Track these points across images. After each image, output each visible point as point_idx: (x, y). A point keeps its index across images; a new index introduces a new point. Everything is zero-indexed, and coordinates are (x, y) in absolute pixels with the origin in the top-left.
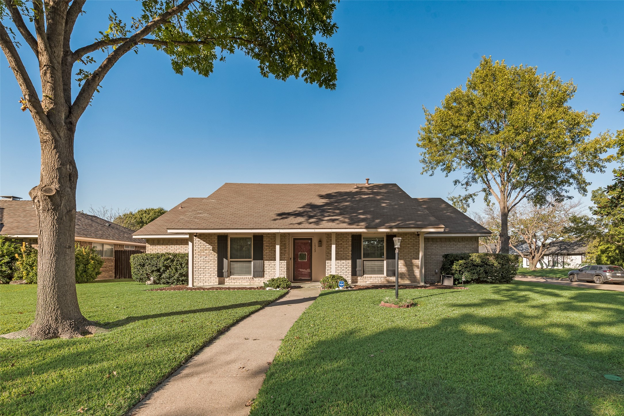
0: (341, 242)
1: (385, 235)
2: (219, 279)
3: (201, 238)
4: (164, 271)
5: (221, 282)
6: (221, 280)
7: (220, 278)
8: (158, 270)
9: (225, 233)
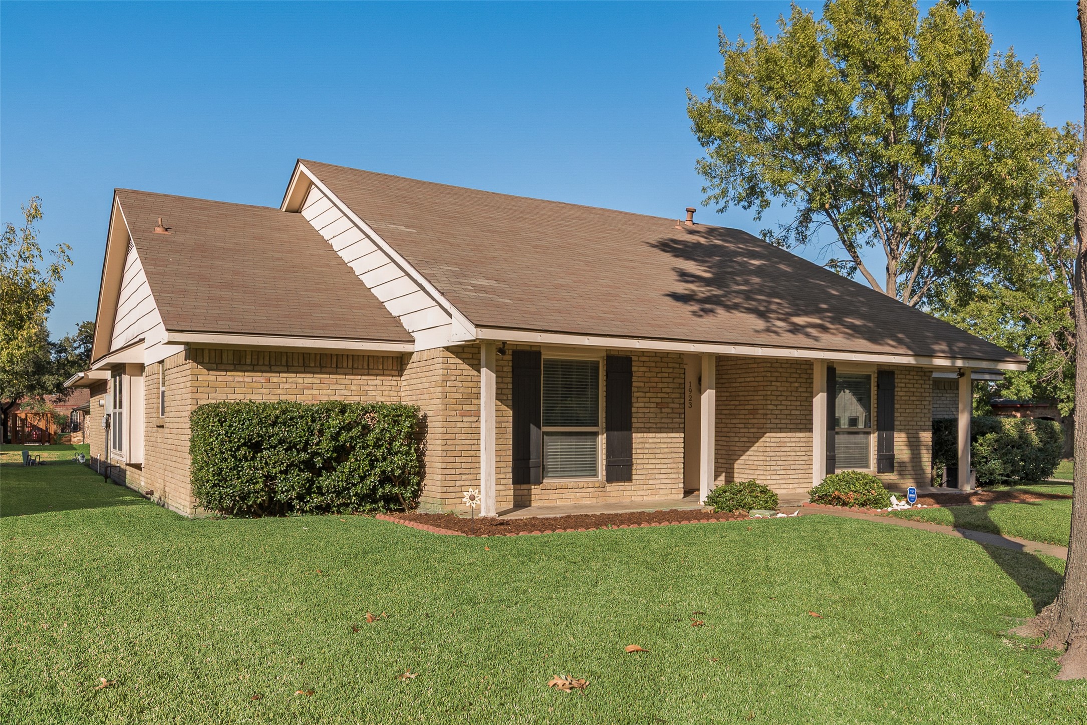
0: (797, 385)
1: (875, 369)
2: (515, 490)
3: (464, 356)
4: (328, 466)
5: (521, 502)
6: (520, 492)
7: (518, 487)
8: (309, 465)
9: (531, 345)
